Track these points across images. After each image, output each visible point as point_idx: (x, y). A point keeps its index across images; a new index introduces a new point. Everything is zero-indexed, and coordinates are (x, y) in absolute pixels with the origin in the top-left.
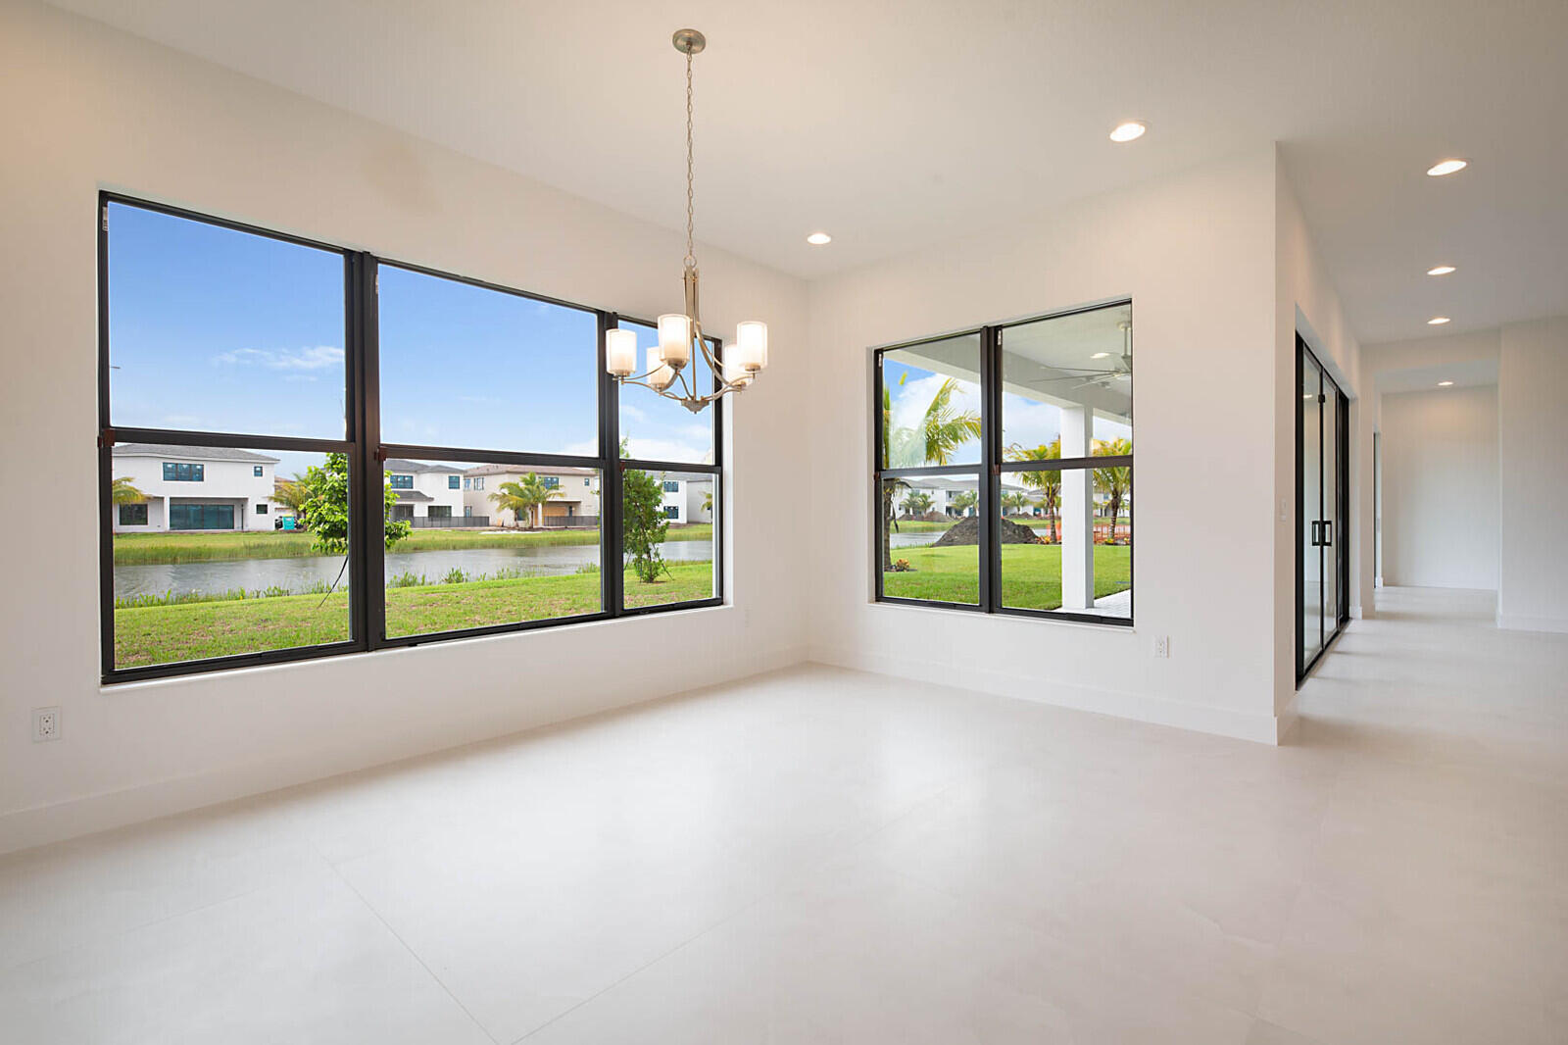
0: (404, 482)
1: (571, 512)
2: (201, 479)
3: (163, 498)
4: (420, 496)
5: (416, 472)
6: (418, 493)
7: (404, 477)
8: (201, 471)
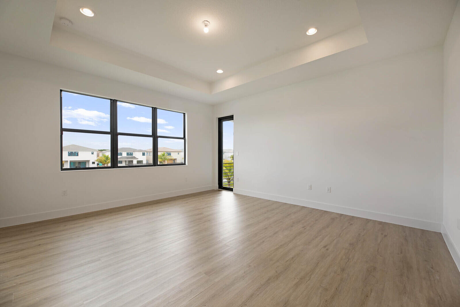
0: (131, 154)
1: (174, 161)
2: (78, 155)
3: (68, 161)
4: (135, 158)
5: (134, 151)
6: (134, 157)
7: (131, 153)
8: (78, 153)
